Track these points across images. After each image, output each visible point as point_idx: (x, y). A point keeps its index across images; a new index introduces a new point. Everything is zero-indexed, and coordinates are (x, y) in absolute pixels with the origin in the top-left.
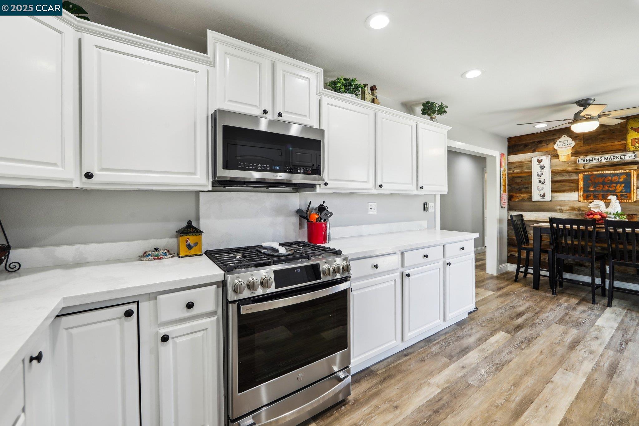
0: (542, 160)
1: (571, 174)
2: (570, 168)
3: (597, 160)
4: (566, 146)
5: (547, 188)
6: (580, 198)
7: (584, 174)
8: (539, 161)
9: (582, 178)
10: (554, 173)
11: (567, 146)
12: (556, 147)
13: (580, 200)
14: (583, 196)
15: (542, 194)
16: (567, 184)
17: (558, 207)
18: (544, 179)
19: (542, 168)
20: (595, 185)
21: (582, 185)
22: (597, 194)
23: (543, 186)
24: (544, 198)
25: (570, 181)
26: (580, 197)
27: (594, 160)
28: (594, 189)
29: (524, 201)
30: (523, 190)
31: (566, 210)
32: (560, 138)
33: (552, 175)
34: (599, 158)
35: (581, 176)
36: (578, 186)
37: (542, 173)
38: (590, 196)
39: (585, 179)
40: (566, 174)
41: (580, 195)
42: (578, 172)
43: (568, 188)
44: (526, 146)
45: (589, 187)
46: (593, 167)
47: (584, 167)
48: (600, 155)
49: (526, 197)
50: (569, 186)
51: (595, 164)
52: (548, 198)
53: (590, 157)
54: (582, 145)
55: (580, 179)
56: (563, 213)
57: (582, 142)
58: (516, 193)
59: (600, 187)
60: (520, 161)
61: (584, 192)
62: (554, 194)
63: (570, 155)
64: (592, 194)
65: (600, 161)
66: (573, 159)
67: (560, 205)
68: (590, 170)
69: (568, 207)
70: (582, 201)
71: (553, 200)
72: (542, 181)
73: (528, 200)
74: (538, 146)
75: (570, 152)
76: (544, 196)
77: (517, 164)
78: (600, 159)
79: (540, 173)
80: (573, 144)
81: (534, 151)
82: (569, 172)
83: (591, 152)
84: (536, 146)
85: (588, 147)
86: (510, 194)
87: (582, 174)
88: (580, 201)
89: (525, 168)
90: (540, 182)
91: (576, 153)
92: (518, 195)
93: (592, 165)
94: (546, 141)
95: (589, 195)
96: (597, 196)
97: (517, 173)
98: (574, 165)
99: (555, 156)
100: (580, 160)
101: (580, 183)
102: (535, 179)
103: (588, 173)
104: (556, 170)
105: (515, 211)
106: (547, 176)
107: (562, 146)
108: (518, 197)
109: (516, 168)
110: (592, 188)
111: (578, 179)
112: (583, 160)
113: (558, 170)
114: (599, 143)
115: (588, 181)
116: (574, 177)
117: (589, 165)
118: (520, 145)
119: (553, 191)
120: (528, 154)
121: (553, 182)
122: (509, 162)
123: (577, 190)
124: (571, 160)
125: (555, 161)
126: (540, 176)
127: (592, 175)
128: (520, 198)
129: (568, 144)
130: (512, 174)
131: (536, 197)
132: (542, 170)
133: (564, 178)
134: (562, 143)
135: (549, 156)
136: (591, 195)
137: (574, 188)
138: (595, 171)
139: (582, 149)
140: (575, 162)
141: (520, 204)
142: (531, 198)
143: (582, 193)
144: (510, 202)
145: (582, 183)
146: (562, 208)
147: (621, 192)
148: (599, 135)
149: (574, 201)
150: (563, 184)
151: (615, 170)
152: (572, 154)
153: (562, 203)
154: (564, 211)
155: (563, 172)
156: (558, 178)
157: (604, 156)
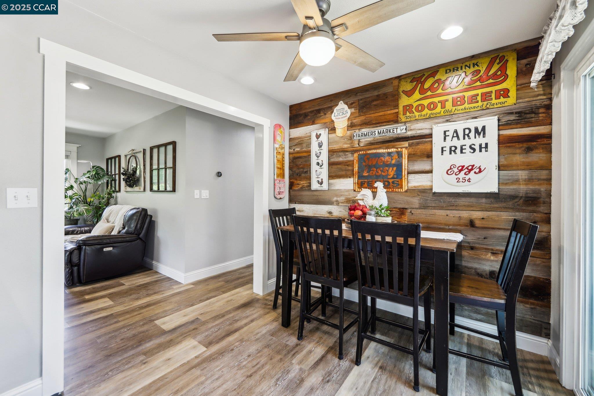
0: (320, 134)
1: (347, 153)
2: (346, 146)
3: (371, 134)
4: (342, 116)
5: (325, 173)
6: (355, 187)
7: (359, 153)
8: (318, 136)
9: (357, 159)
10: (331, 152)
11: (344, 116)
12: (333, 118)
13: (355, 189)
14: (357, 183)
15: (320, 181)
16: (343, 167)
17: (335, 199)
18: (322, 161)
19: (320, 145)
20: (369, 168)
21: (357, 169)
22: (370, 180)
23: (321, 170)
24: (322, 185)
25: (346, 162)
26: (355, 184)
27: (368, 134)
28: (368, 174)
29: (303, 190)
30: (303, 175)
31: (342, 203)
32: (337, 105)
33: (330, 156)
34: (373, 131)
35: (356, 155)
36: (353, 171)
37: (320, 153)
38: (364, 184)
39: (361, 159)
40: (341, 154)
41: (355, 182)
42: (353, 152)
43: (343, 173)
44: (306, 115)
45: (363, 171)
46: (367, 144)
47: (359, 144)
48: (373, 127)
49: (306, 185)
50: (345, 170)
51: (369, 139)
52: (325, 186)
53: (365, 131)
54: (357, 115)
55: (355, 160)
56: (339, 207)
57: (358, 110)
58: (296, 179)
59: (373, 170)
60: (300, 137)
61: (359, 177)
62: (332, 181)
63: (346, 128)
64: (366, 180)
65: (373, 136)
66: (349, 133)
67: (337, 196)
68: (365, 148)
69: (344, 198)
70: (356, 190)
71: (331, 188)
72: (320, 163)
73: (307, 189)
74: (317, 116)
75: (346, 123)
76: (321, 183)
77: (297, 141)
78: (373, 134)
79: (318, 152)
80: (349, 112)
81: (313, 123)
82: (344, 151)
83: (365, 124)
84: (315, 116)
85: (363, 118)
86: (291, 181)
87: (357, 154)
88: (355, 191)
89: (304, 145)
90: (318, 164)
91: (351, 126)
92: (298, 182)
93: (366, 141)
94: (324, 109)
95: (363, 181)
96: (371, 184)
97: (298, 152)
98: (350, 142)
99: (333, 130)
100: (355, 135)
101: (355, 166)
102: (314, 160)
103: (362, 152)
104: (333, 149)
105: (296, 203)
106: (324, 158)
107: (339, 117)
108: (298, 184)
109: (296, 146)
110: (366, 172)
111: (353, 161)
112: (358, 135)
113: (335, 148)
114: (373, 112)
115: (362, 163)
116: (350, 157)
117: (365, 140)
118: (300, 115)
119: (331, 176)
120: (308, 126)
121: (331, 164)
122: (291, 137)
123: (352, 175)
124: (347, 135)
125: (332, 136)
126: (318, 157)
127: (366, 154)
128: (300, 186)
129: (344, 113)
130: (292, 154)
131: (315, 186)
132: (320, 149)
133: (340, 159)
134: (339, 112)
135: (327, 130)
136: (365, 182)
137: (349, 173)
138: (369, 150)
139: (357, 120)
140: (351, 138)
141: (300, 194)
142: (310, 186)
143: (357, 179)
144: (291, 191)
145: (357, 165)
146: (338, 199)
147: (393, 178)
148: (373, 101)
149: (348, 191)
150: (339, 166)
151: (387, 148)
152: (348, 126)
153: (338, 193)
154: (340, 204)
155: (340, 152)
156: (335, 159)
157: (377, 130)
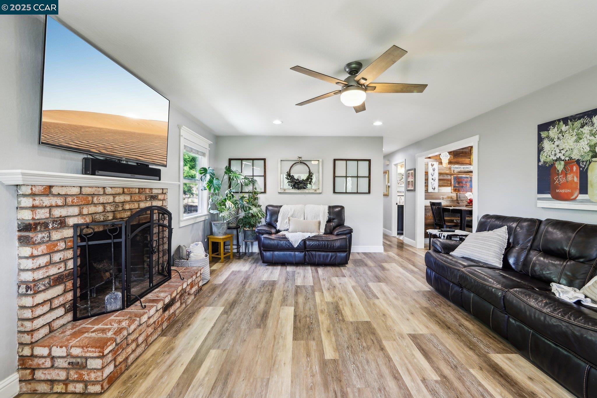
0: (434, 164)
2: (447, 172)
5: (436, 184)
6: (452, 191)
7: (454, 176)
8: (432, 165)
10: (440, 174)
11: (446, 157)
12: (441, 157)
15: (434, 188)
16: (446, 182)
17: (442, 197)
18: (435, 178)
19: (434, 170)
20: (458, 183)
21: (453, 183)
23: (434, 182)
25: (447, 180)
28: (458, 185)
31: (445, 198)
33: (439, 176)
35: (452, 177)
36: (451, 183)
37: (434, 174)
39: (455, 178)
41: (452, 189)
42: (451, 175)
43: (446, 184)
45: (456, 184)
46: (458, 172)
47: (454, 172)
48: (460, 165)
50: (447, 183)
51: (458, 170)
52: (436, 191)
53: (456, 166)
54: (453, 158)
57: (453, 156)
61: (454, 187)
62: (440, 188)
66: (449, 166)
67: (443, 195)
68: (457, 174)
69: (446, 196)
70: (453, 193)
71: (439, 192)
73: (425, 192)
75: (448, 161)
76: (434, 189)
78: (460, 168)
80: (449, 156)
81: (430, 158)
82: (447, 174)
83: (456, 163)
85: (455, 160)
88: (451, 193)
90: (433, 179)
91: (450, 163)
95: (456, 189)
96: (459, 190)
98: (449, 170)
99: (441, 163)
102: (430, 177)
106: (436, 176)
107: (444, 157)
111: (451, 179)
112: (453, 167)
113: (442, 172)
114: (460, 159)
115: (455, 180)
116: (449, 177)
117: (456, 170)
119: (440, 186)
120: (427, 159)
121: (440, 180)
123: (451, 185)
125: (441, 166)
126: (432, 175)
127: (457, 177)
131: (430, 190)
132: (434, 172)
133: (444, 178)
134: (444, 155)
135: (438, 163)
137: (449, 184)
138: (459, 175)
139: (453, 161)
140: (450, 168)
142: (428, 190)
145: (453, 181)
146: (443, 197)
147: (469, 187)
148: (460, 154)
149: (449, 193)
150: (444, 181)
151: (466, 175)
152: (448, 163)
153: (443, 194)
154: (444, 199)
155: (444, 174)
156: (441, 178)
157: (462, 167)
